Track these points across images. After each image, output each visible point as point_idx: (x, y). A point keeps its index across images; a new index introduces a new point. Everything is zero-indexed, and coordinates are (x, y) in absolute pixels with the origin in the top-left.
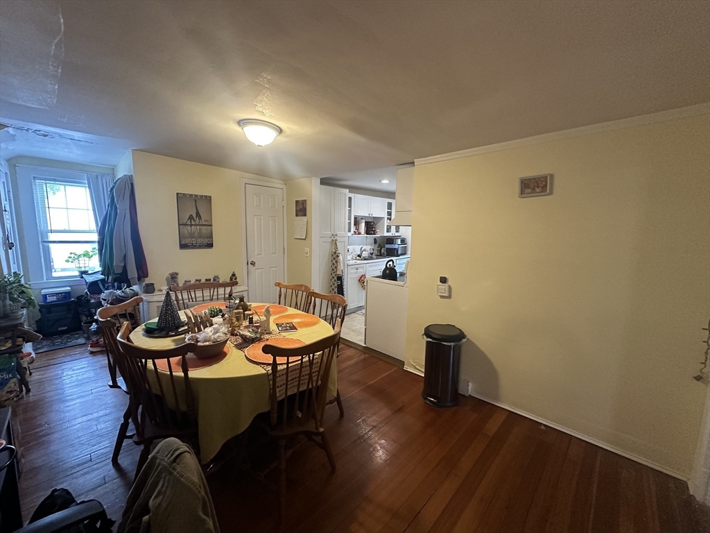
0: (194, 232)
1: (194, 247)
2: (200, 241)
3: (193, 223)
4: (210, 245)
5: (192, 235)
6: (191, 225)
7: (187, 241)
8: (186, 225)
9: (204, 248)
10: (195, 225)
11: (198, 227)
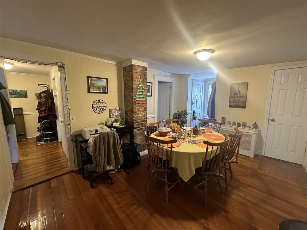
0: (236, 100)
1: (235, 107)
2: (238, 104)
3: (236, 96)
4: (244, 107)
5: (234, 102)
6: (235, 97)
7: (232, 104)
8: (232, 97)
9: (240, 108)
10: (237, 97)
11: (238, 98)
